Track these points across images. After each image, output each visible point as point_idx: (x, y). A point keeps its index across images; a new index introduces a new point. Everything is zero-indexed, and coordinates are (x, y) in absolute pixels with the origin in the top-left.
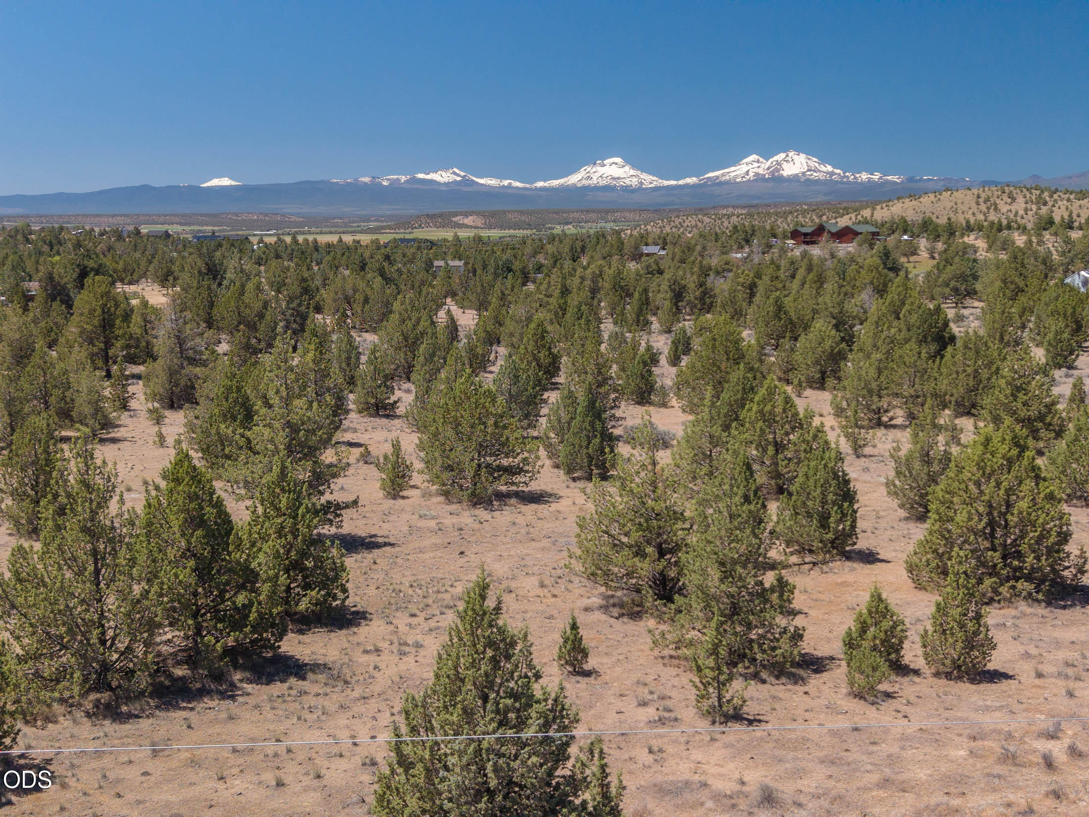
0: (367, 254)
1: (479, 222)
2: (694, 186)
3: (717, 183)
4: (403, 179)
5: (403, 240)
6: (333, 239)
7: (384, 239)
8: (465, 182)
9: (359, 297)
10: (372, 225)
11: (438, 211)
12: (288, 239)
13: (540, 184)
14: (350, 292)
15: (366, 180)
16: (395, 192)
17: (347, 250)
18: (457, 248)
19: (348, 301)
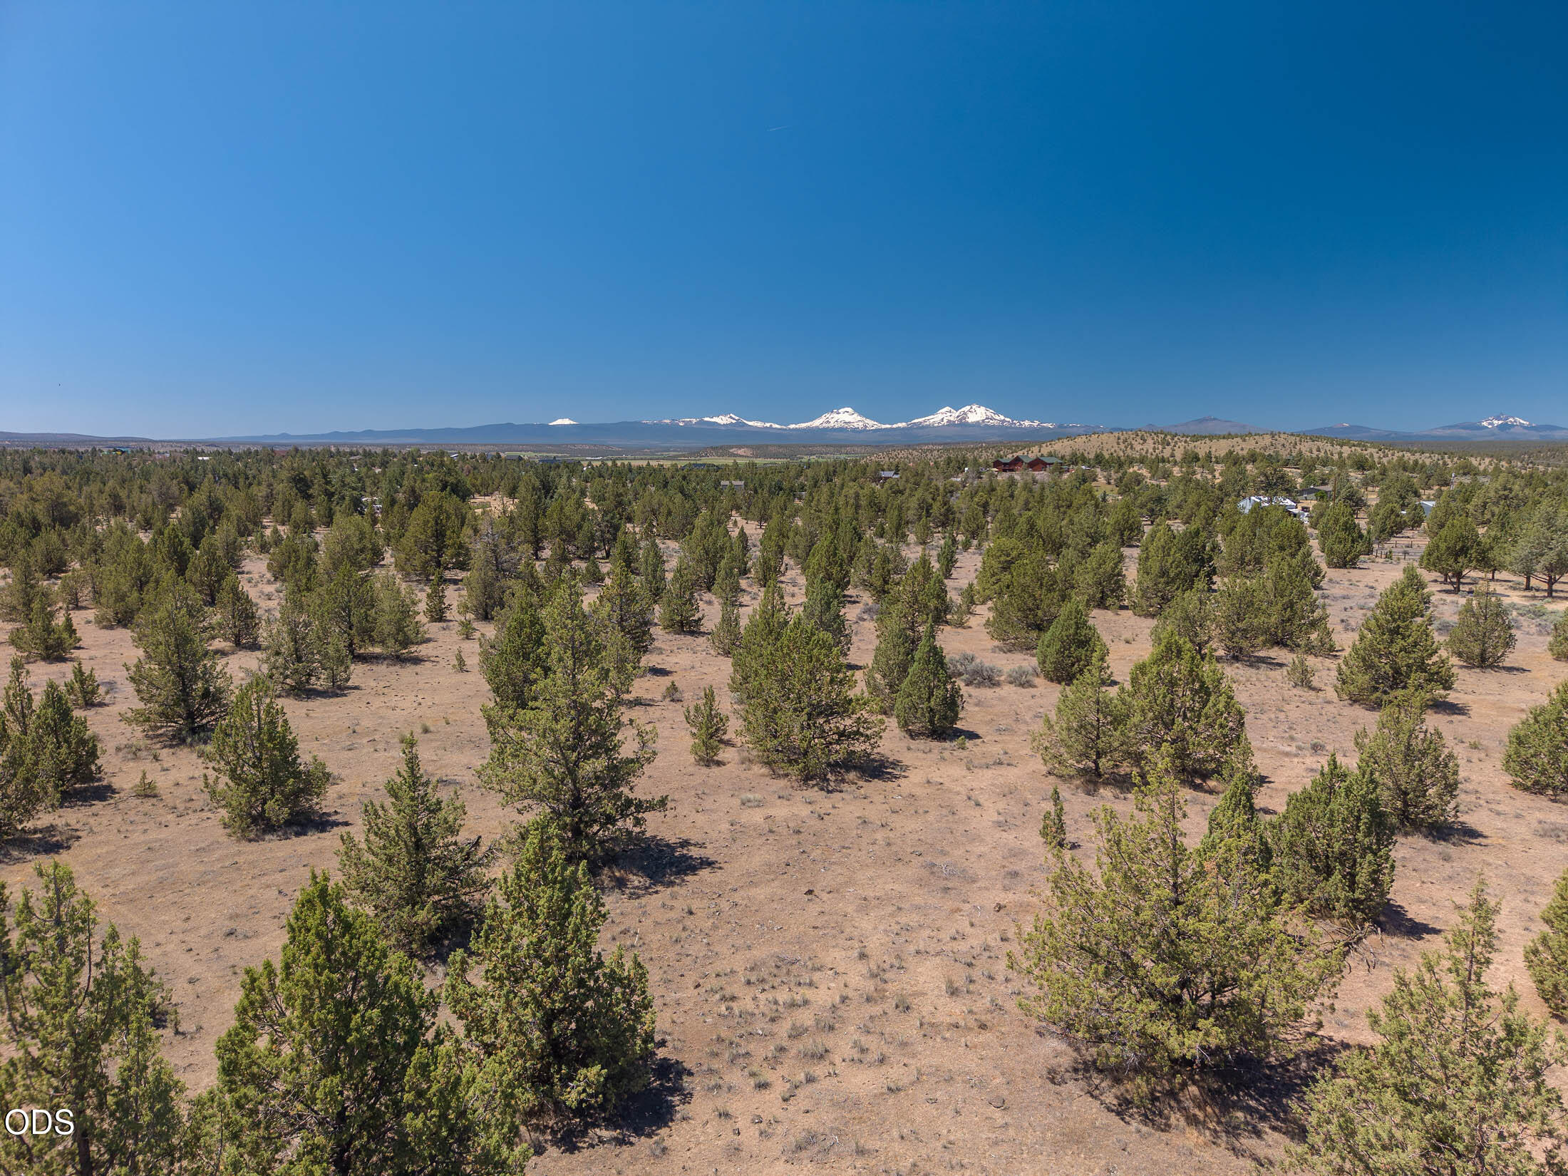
0: (669, 475)
1: (749, 452)
2: (904, 428)
3: (920, 427)
4: (694, 421)
5: (695, 465)
6: (644, 463)
7: (681, 464)
8: (739, 424)
9: (664, 510)
10: (672, 454)
11: (719, 445)
12: (610, 463)
13: (792, 426)
14: (656, 507)
15: (668, 421)
16: (689, 430)
17: (653, 471)
18: (737, 472)
19: (654, 512)
